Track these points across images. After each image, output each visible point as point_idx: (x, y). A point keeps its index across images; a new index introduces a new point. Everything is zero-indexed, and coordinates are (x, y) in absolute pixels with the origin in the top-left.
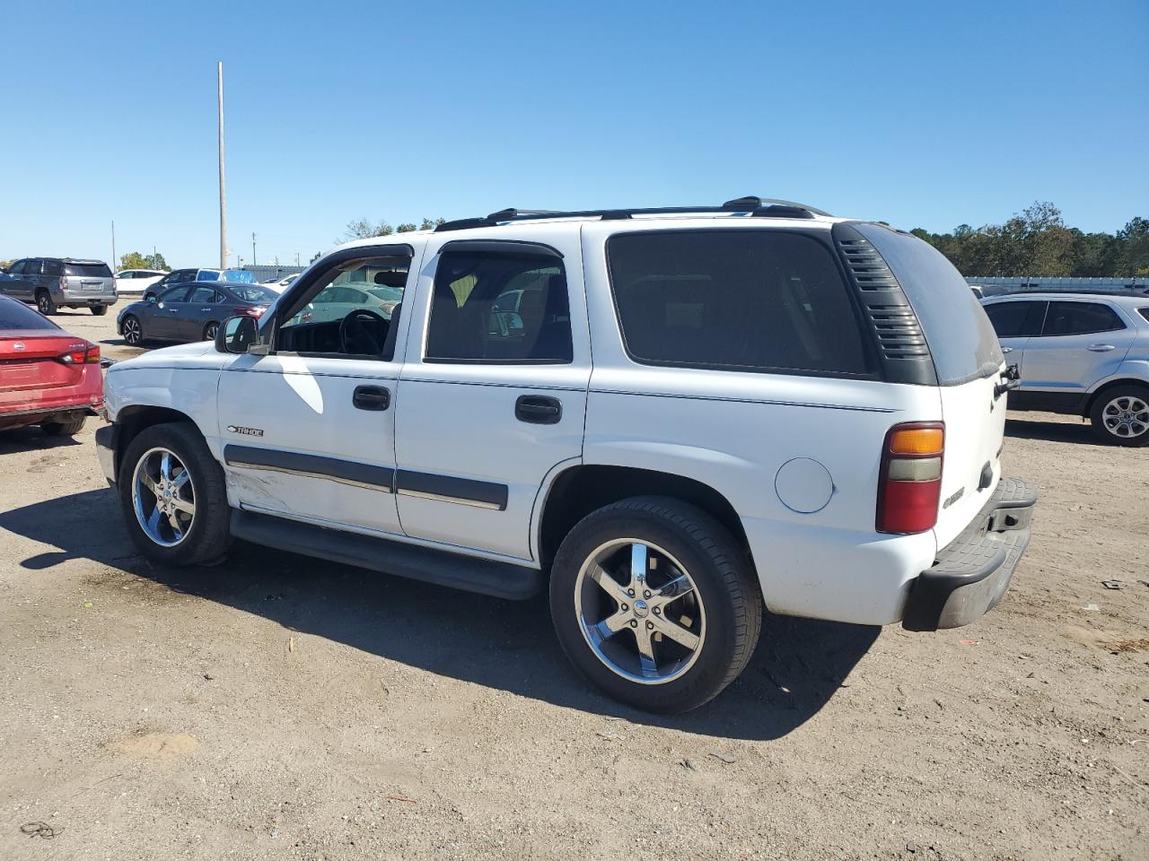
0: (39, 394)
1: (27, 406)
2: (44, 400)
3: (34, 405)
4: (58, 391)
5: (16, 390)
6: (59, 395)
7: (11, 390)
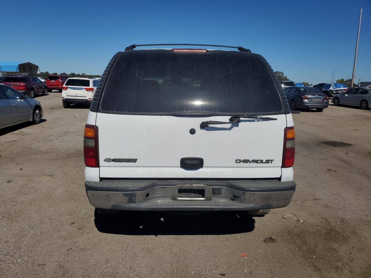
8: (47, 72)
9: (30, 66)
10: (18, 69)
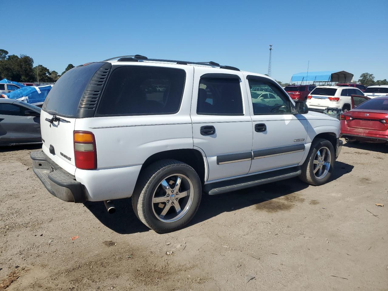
0: (367, 131)
1: (362, 135)
2: (368, 133)
3: (365, 135)
4: (375, 132)
5: (363, 129)
6: (374, 133)
7: (361, 128)
8: (385, 80)
9: (344, 74)
10: (330, 78)
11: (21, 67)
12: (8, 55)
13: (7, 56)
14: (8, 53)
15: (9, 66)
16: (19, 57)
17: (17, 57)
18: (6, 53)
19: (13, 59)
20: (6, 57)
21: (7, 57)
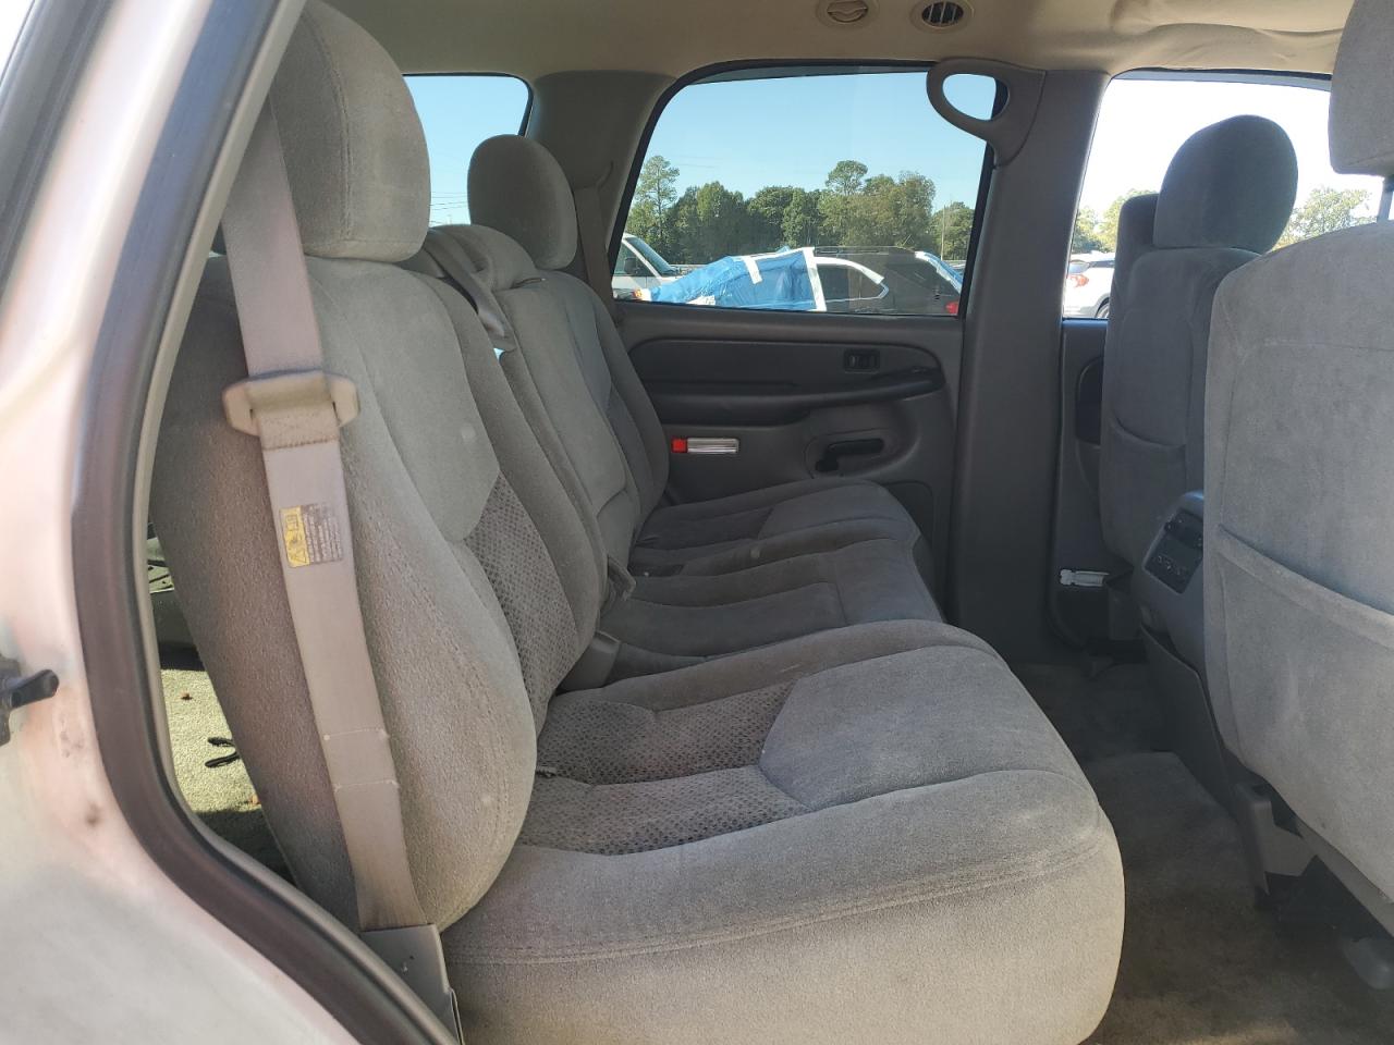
11: (897, 214)
12: (866, 177)
13: (862, 180)
14: (866, 172)
15: (864, 213)
16: (897, 181)
17: (890, 180)
18: (862, 170)
19: (877, 187)
20: (860, 184)
21: (864, 185)
